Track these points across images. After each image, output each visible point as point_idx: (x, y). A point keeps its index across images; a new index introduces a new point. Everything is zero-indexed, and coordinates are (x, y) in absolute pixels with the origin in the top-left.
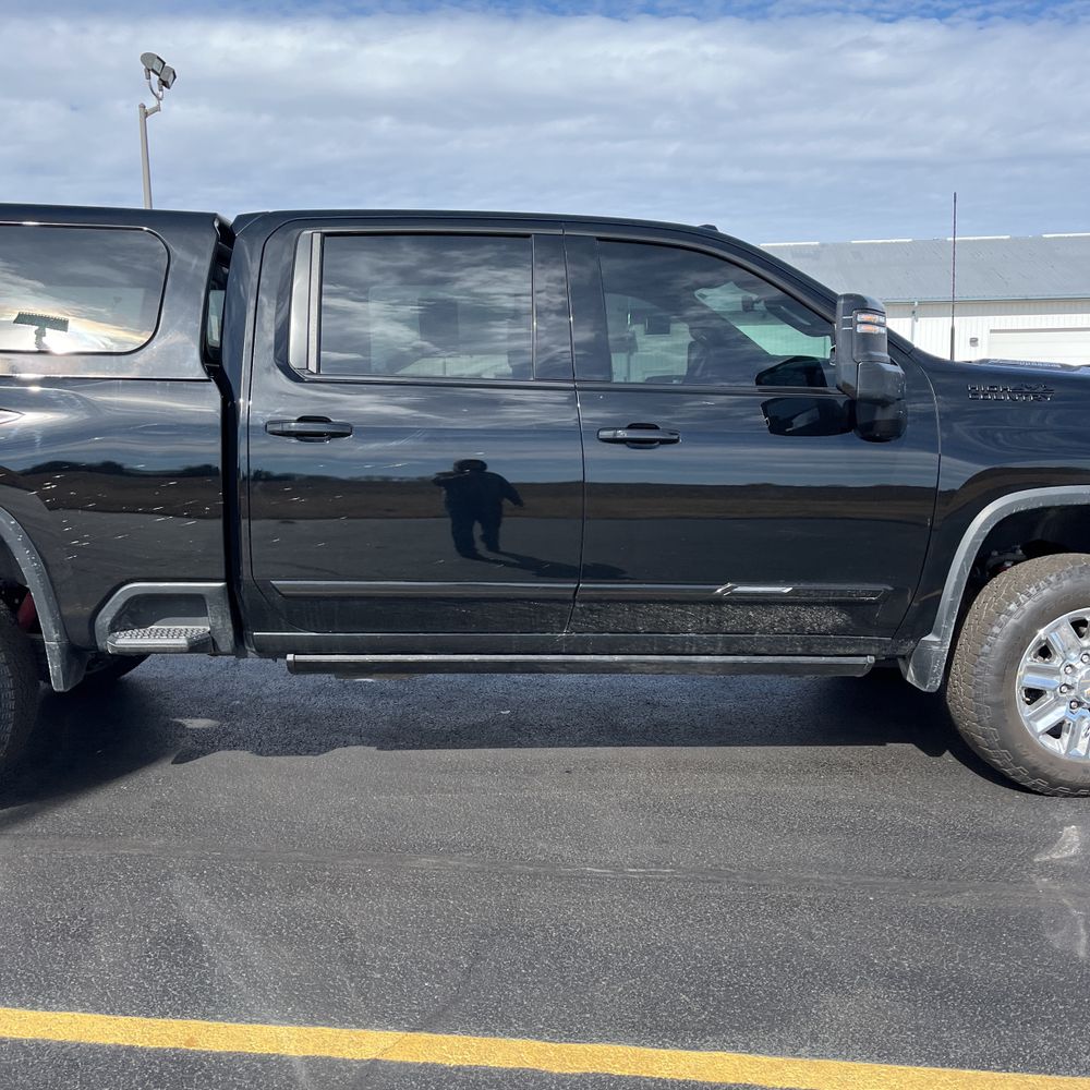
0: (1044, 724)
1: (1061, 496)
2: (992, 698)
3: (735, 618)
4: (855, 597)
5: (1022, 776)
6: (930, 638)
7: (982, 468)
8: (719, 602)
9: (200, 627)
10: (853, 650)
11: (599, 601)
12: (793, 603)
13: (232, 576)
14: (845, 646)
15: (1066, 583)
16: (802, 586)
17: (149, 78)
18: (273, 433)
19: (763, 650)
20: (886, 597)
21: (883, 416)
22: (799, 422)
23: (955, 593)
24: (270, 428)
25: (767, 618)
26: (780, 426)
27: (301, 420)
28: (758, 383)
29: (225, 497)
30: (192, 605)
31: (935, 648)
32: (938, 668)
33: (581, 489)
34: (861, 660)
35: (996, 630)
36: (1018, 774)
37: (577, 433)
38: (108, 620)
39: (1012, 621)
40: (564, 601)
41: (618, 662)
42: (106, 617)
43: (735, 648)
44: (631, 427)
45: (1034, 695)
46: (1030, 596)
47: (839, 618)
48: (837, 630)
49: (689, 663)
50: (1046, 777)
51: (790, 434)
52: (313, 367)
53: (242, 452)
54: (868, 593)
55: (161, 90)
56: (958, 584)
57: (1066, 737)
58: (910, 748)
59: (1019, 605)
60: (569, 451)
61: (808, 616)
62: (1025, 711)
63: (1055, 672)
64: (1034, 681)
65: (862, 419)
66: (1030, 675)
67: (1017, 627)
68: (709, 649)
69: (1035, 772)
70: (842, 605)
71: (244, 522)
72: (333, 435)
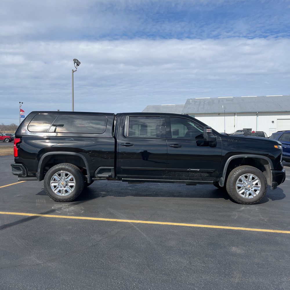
0: (241, 192)
1: (241, 156)
2: (232, 188)
3: (191, 174)
4: (209, 171)
5: (237, 201)
6: (222, 178)
7: (229, 152)
8: (188, 171)
9: (110, 174)
10: (210, 180)
11: (169, 171)
12: (200, 172)
13: (115, 166)
14: (208, 179)
15: (243, 170)
16: (201, 169)
17: (75, 64)
18: (122, 145)
19: (196, 180)
20: (214, 171)
21: (213, 144)
22: (202, 144)
23: (225, 171)
24: (122, 144)
25: (196, 174)
26: (199, 145)
27: (126, 143)
28: (196, 138)
29: (115, 155)
30: (109, 170)
31: (222, 180)
32: (223, 183)
33: (167, 154)
34: (211, 182)
35: (232, 177)
36: (237, 200)
37: (166, 145)
38: (97, 172)
39: (235, 175)
40: (164, 171)
41: (173, 181)
42: (96, 172)
43: (191, 179)
44: (174, 145)
45: (239, 188)
46: (237, 172)
47: (207, 175)
48: (207, 177)
49: (183, 181)
50: (241, 201)
51: (200, 146)
52: (128, 136)
53: (117, 148)
54: (211, 171)
55: (77, 66)
56: (226, 169)
57: (245, 195)
58: (223, 199)
59: (236, 173)
60: (165, 148)
61: (202, 174)
62: (238, 190)
63: (243, 184)
64: (239, 185)
65: (210, 144)
66: (238, 184)
67: (236, 176)
68: (187, 179)
69: (239, 200)
70: (208, 172)
71: (117, 159)
72: (131, 146)
